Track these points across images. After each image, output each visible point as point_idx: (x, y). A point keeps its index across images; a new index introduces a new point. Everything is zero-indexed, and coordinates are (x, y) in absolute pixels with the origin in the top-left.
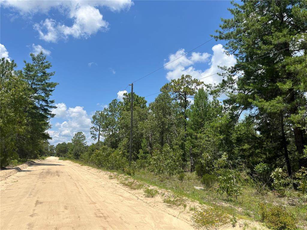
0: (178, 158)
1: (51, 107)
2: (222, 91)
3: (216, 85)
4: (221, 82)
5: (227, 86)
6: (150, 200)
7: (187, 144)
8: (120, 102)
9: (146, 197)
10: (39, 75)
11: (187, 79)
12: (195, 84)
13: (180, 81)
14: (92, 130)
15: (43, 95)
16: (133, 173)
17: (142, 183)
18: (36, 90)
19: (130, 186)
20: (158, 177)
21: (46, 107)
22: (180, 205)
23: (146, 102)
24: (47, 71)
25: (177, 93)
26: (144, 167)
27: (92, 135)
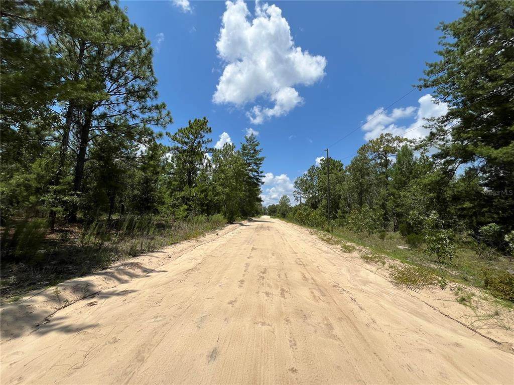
0: (379, 218)
1: (261, 176)
2: (429, 144)
3: (422, 139)
4: (428, 135)
5: (437, 138)
6: (347, 255)
7: (390, 204)
8: (317, 168)
9: (343, 252)
10: (252, 152)
11: (386, 138)
12: (396, 142)
13: (379, 140)
14: (294, 193)
15: (255, 167)
16: (332, 231)
17: (340, 239)
18: (249, 164)
19: (328, 241)
20: (356, 235)
21: (257, 177)
22: (378, 262)
23: (343, 165)
24: (257, 148)
25: (376, 153)
26: (343, 226)
27: (295, 198)
